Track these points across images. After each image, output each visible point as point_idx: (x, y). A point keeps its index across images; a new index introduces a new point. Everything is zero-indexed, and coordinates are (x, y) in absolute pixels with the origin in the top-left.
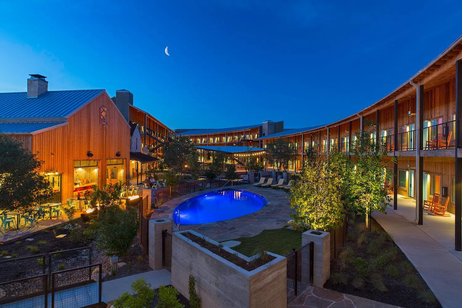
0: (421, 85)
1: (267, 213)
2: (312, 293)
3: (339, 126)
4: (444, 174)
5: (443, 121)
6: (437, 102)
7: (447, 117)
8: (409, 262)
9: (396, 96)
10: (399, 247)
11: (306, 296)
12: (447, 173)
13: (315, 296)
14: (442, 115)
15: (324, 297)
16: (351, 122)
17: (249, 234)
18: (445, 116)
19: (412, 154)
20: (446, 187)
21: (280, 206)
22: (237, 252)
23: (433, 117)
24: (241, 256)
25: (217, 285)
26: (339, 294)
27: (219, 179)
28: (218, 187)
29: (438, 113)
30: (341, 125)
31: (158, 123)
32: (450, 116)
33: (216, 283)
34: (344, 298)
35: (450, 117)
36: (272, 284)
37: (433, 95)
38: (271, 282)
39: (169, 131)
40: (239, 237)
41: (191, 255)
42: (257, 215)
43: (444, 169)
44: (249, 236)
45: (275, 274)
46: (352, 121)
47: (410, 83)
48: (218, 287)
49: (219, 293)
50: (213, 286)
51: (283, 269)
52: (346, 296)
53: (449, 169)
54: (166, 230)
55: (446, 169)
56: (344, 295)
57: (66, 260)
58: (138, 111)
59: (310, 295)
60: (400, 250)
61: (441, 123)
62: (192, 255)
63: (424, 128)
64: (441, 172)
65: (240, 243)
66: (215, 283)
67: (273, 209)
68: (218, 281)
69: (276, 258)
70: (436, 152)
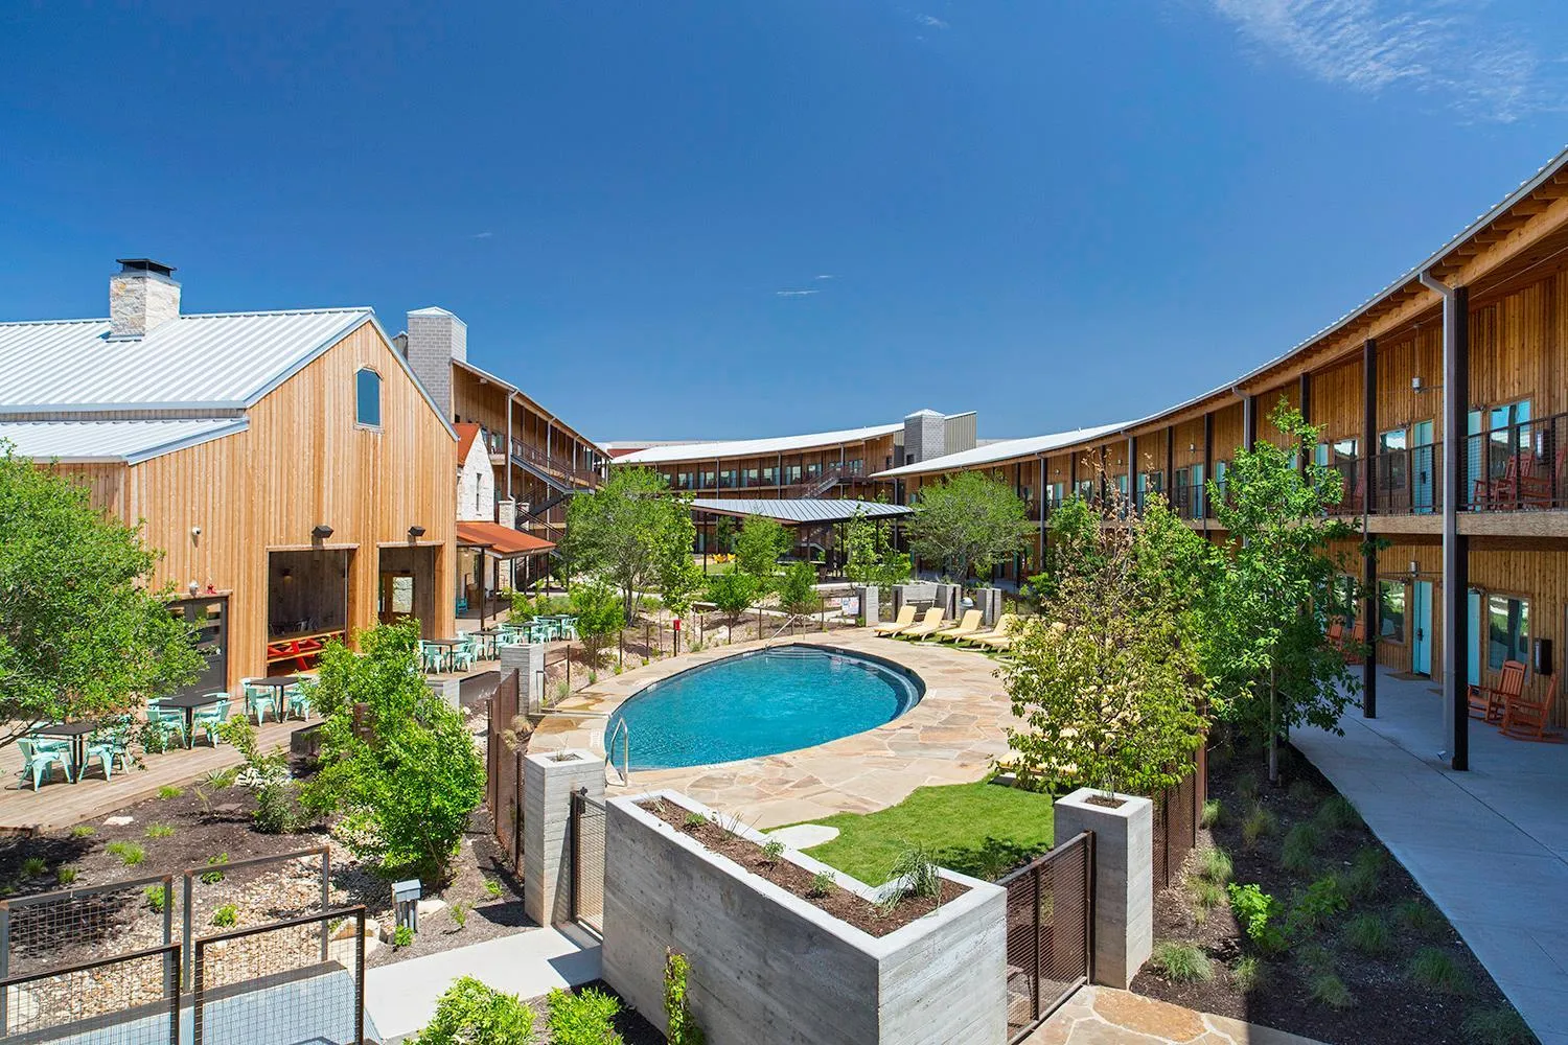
0: (1461, 285)
1: (927, 729)
2: (1094, 1012)
3: (1171, 428)
4: (1540, 594)
5: (1533, 410)
6: (1512, 346)
7: (1546, 398)
8: (1428, 902)
9: (1368, 325)
10: (1389, 847)
11: (1072, 1020)
12: (1548, 589)
13: (1104, 1021)
14: (1531, 390)
15: (1135, 1025)
16: (1210, 416)
17: (866, 802)
18: (1541, 396)
19: (1428, 526)
20: (1548, 638)
21: (971, 704)
22: (832, 870)
23: (1498, 398)
24: (846, 883)
25: (763, 984)
26: (1185, 1013)
27: (758, 611)
28: (754, 640)
29: (1516, 385)
30: (1176, 426)
31: (550, 422)
32: (1557, 392)
33: (759, 977)
34: (1205, 1031)
35: (1557, 396)
36: (955, 984)
37: (1499, 323)
38: (951, 977)
39: (589, 450)
40: (833, 812)
41: (672, 880)
42: (891, 734)
43: (1537, 579)
44: (866, 809)
45: (964, 948)
46: (1214, 412)
47: (1421, 281)
48: (768, 993)
49: (772, 1013)
50: (749, 987)
51: (993, 930)
52: (1214, 1023)
53: (1558, 575)
54: (584, 791)
55: (1544, 576)
56: (1204, 1016)
57: (243, 891)
58: (482, 381)
59: (1083, 1020)
60: (1392, 857)
61: (1528, 420)
62: (674, 876)
63: (1469, 434)
64: (1528, 588)
65: (838, 834)
66: (755, 979)
67: (947, 716)
68: (768, 970)
69: (967, 889)
70: (1517, 518)
